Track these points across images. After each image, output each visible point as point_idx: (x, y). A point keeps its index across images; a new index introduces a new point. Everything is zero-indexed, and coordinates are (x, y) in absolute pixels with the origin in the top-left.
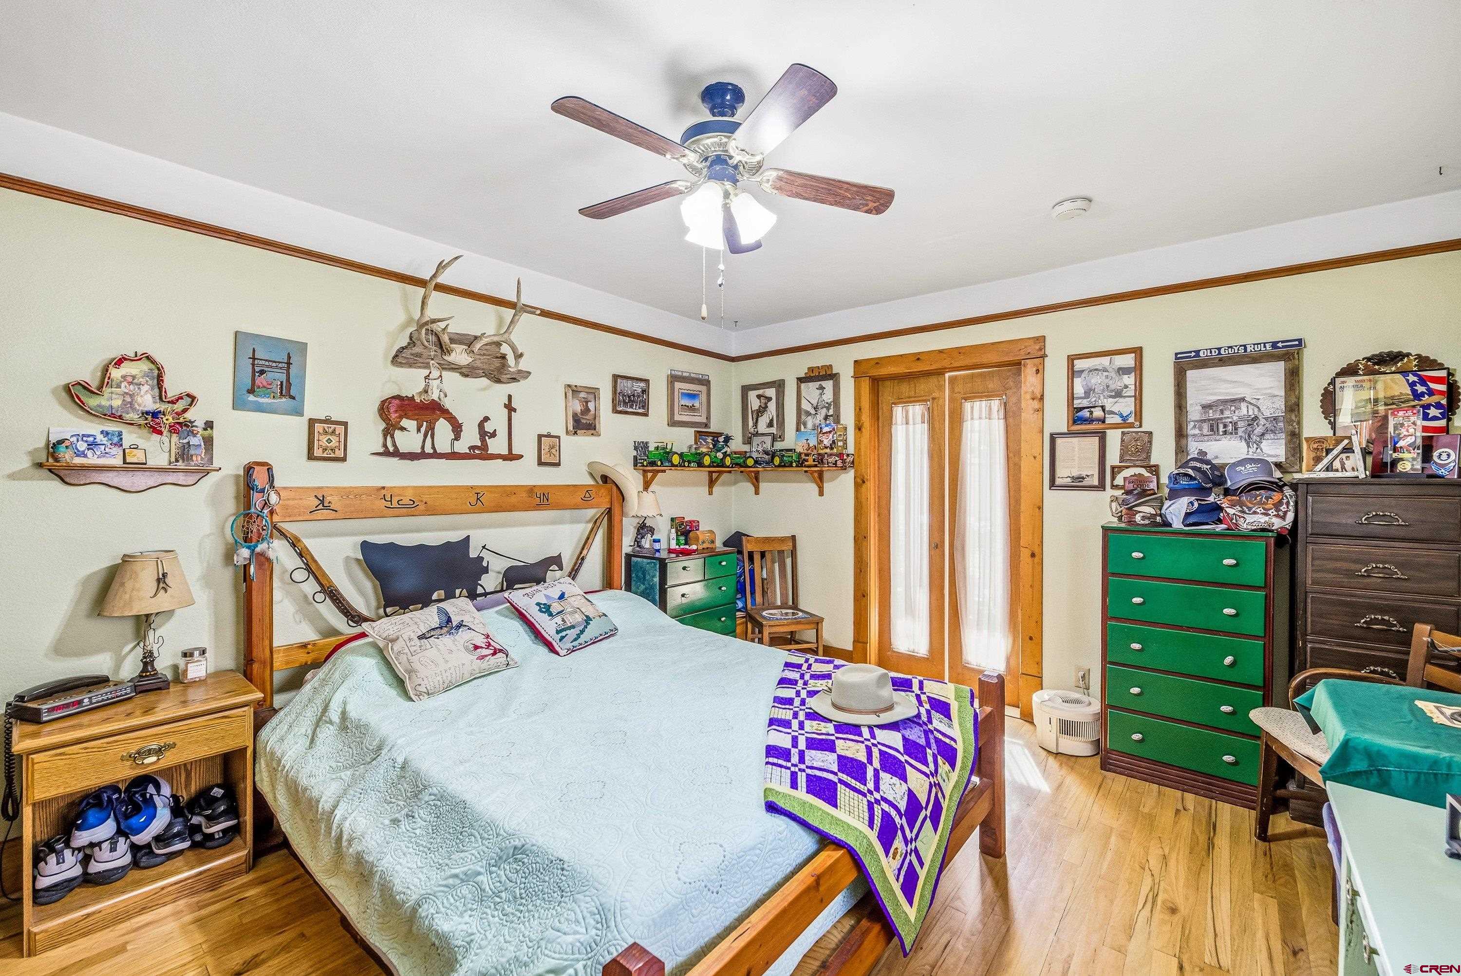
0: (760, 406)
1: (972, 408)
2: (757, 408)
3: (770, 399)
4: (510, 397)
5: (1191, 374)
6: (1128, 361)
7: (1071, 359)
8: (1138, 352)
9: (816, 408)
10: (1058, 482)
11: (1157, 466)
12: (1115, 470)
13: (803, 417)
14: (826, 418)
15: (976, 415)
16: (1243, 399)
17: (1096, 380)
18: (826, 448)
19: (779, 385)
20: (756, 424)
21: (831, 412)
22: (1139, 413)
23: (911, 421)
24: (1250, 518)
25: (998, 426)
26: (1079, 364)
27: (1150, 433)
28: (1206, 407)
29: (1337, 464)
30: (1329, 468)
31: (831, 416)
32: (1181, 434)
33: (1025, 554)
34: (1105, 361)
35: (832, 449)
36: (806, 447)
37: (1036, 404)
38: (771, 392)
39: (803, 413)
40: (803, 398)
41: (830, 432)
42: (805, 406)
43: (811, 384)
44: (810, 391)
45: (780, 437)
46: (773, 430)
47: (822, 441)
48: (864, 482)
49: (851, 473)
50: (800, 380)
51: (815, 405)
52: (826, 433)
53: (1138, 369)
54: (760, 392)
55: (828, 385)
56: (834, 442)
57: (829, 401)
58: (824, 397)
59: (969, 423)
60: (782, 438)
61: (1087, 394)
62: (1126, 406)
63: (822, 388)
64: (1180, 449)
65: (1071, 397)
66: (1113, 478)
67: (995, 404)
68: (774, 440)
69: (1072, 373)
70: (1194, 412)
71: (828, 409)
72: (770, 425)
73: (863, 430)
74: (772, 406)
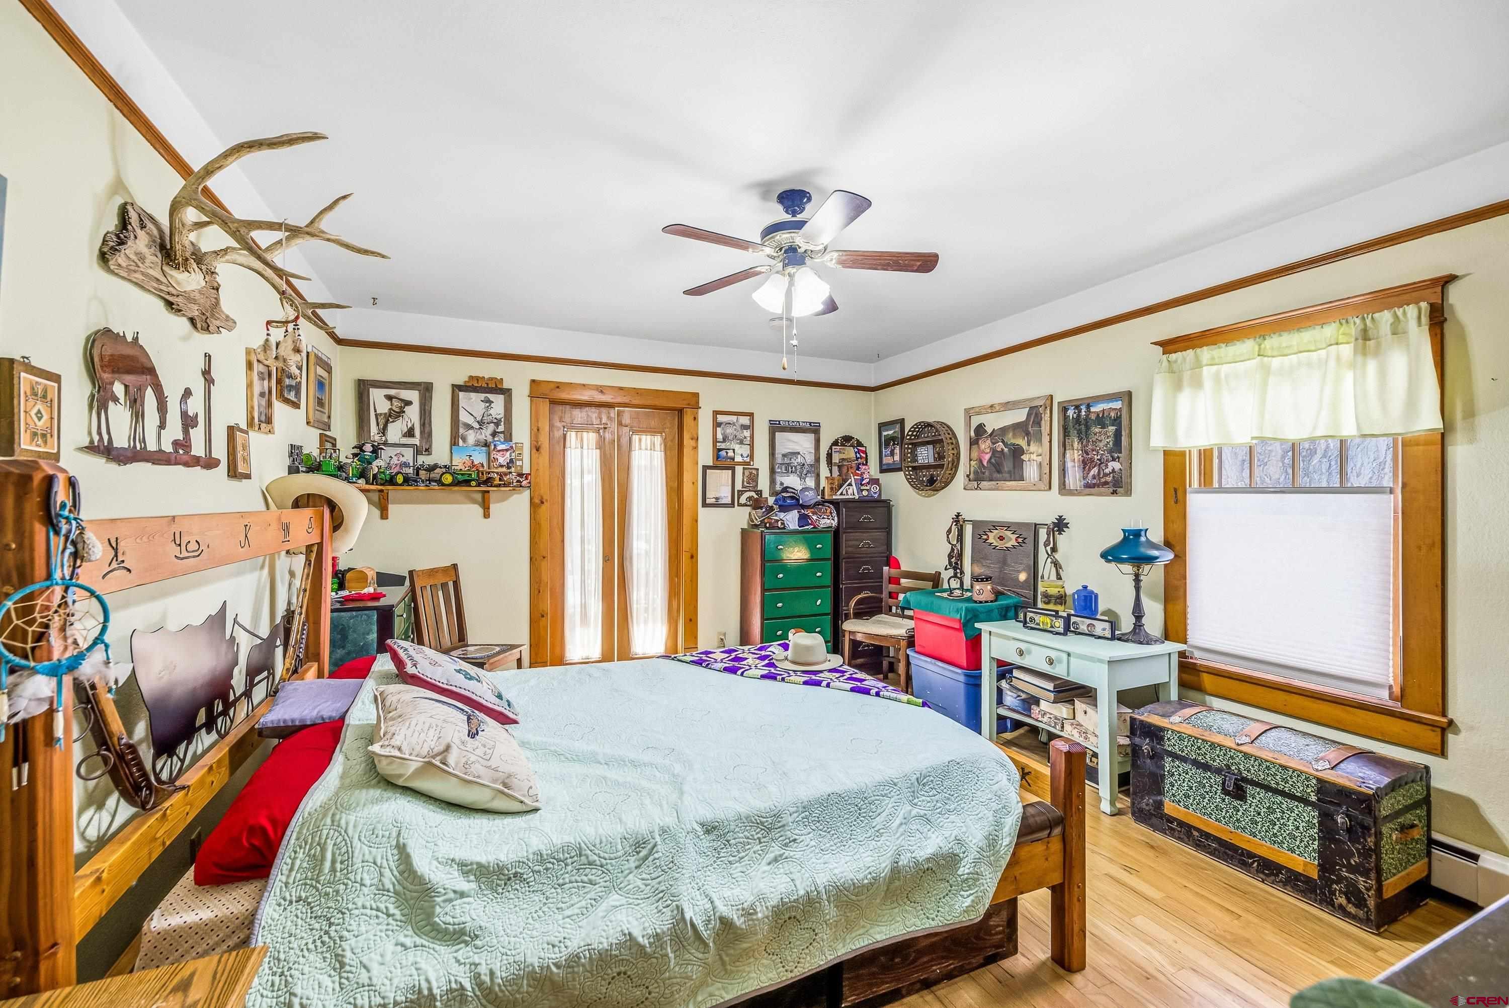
0: (390, 409)
1: (640, 440)
2: (386, 411)
3: (409, 403)
4: (208, 357)
5: (778, 435)
6: (745, 420)
7: (716, 413)
8: (751, 415)
9: (481, 423)
10: (708, 501)
11: (761, 491)
12: (741, 493)
13: (461, 431)
14: (494, 434)
15: (643, 446)
16: (799, 453)
17: (729, 431)
18: (502, 466)
19: (426, 390)
20: (383, 431)
21: (501, 428)
22: (751, 456)
23: (585, 446)
24: (823, 521)
25: (658, 457)
26: (721, 418)
27: (757, 470)
28: (784, 456)
29: (844, 492)
30: (841, 494)
31: (501, 433)
32: (773, 472)
33: (685, 558)
34: (733, 418)
35: (509, 468)
36: (469, 463)
37: (693, 443)
38: (413, 395)
39: (461, 425)
40: (461, 409)
41: (507, 450)
42: (464, 417)
43: (473, 395)
44: (472, 404)
45: (427, 450)
46: (416, 441)
47: (496, 460)
48: (542, 503)
49: (526, 494)
50: (457, 388)
51: (479, 419)
52: (502, 450)
53: (750, 427)
54: (392, 392)
55: (498, 401)
56: (511, 461)
57: (498, 417)
58: (491, 412)
59: (637, 452)
60: (428, 451)
61: (724, 440)
62: (745, 450)
63: (490, 402)
64: (773, 481)
65: (715, 441)
66: (739, 498)
67: (658, 439)
68: (418, 451)
69: (717, 424)
70: (779, 459)
71: (497, 424)
72: (410, 433)
73: (541, 450)
74: (413, 414)
